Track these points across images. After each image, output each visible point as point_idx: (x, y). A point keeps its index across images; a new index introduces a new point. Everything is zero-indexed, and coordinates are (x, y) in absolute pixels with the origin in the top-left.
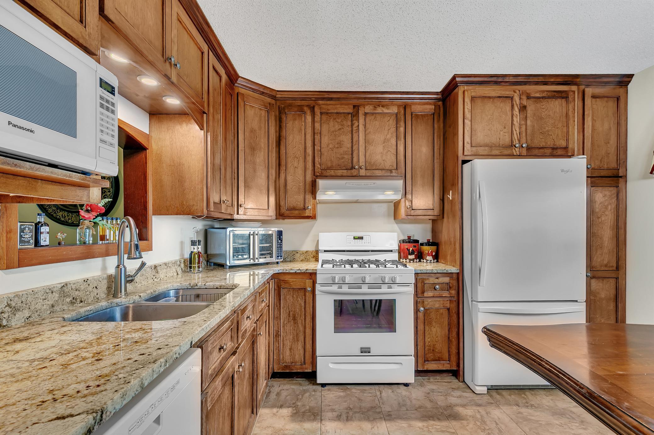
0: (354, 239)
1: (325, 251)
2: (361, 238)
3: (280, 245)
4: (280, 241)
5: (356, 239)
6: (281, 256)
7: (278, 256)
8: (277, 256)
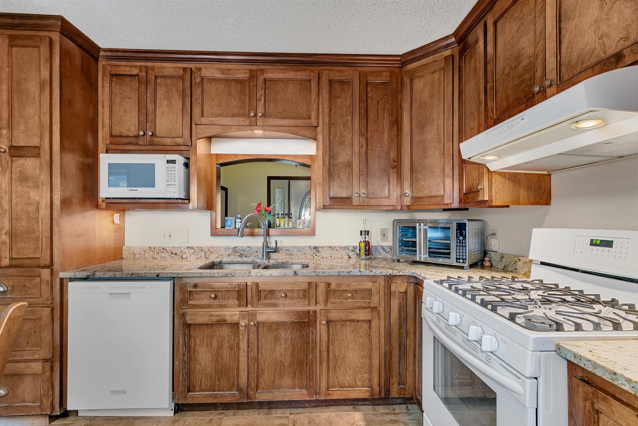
0: (592, 244)
1: (542, 263)
2: (608, 244)
3: (462, 243)
4: (461, 237)
5: (596, 245)
6: (463, 259)
7: (459, 259)
8: (457, 259)
